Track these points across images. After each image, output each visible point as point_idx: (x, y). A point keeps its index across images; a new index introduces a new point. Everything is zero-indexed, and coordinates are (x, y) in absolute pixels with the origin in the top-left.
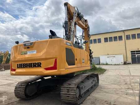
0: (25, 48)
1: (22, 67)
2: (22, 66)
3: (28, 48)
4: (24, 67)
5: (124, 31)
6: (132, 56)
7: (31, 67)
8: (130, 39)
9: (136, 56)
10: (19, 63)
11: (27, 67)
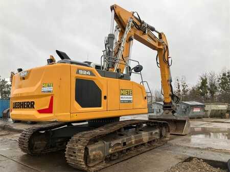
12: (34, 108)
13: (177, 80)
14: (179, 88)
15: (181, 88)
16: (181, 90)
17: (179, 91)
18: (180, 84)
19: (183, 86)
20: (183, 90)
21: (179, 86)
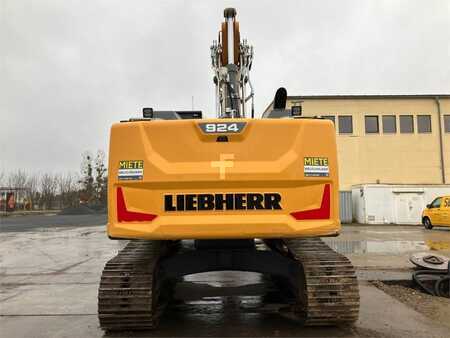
12: (278, 207)
13: (88, 158)
14: (90, 174)
15: (95, 175)
16: (95, 179)
17: (91, 180)
18: (94, 166)
19: (98, 170)
20: (97, 178)
21: (90, 170)
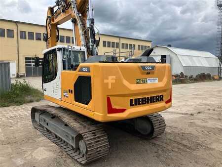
0: (143, 74)
1: (140, 104)
2: (139, 101)
3: (148, 73)
4: (143, 104)
5: (16, 23)
6: (26, 65)
7: (154, 102)
8: (26, 38)
9: (32, 66)
10: (133, 98)
11: (148, 103)
